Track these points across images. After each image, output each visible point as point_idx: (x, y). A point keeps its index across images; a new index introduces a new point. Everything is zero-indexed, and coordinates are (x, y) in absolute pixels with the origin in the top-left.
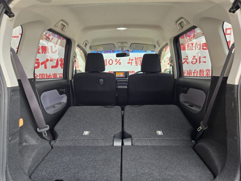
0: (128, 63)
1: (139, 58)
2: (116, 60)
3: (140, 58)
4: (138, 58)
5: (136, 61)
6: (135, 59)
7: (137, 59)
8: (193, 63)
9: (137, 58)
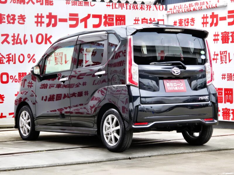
3: (61, 54)
4: (59, 54)
5: (56, 58)
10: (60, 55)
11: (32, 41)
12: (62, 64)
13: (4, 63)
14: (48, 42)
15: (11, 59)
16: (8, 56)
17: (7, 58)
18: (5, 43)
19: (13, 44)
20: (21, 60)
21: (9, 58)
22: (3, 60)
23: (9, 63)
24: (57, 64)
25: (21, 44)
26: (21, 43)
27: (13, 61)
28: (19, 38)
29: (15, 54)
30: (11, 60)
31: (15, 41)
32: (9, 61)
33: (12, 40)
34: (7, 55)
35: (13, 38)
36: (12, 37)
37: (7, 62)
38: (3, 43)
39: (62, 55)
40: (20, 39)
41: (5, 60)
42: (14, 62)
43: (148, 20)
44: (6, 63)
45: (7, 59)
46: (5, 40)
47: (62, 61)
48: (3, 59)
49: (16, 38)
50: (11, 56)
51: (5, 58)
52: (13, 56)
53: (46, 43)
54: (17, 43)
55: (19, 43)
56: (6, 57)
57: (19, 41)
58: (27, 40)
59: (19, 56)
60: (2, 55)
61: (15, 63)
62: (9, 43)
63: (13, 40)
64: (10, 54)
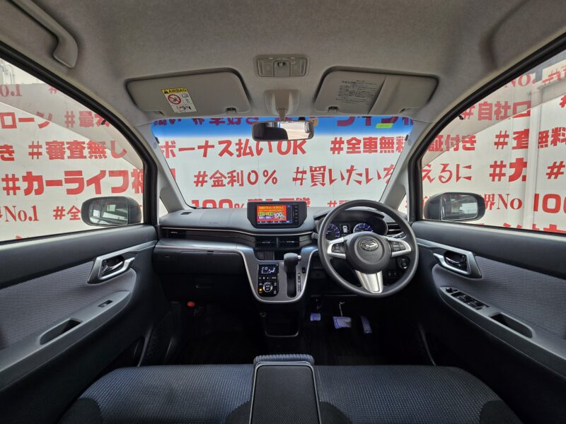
0: (295, 179)
1: (320, 168)
2: (266, 174)
3: (322, 169)
4: (318, 169)
5: (313, 176)
6: (311, 171)
7: (316, 170)
8: (443, 179)
9: (316, 168)
10: (320, 170)
11: (271, 151)
12: (323, 185)
13: (225, 185)
14: (298, 150)
15: (236, 179)
16: (230, 175)
17: (229, 177)
18: (226, 154)
19: (239, 156)
20: (253, 179)
21: (232, 177)
22: (222, 181)
23: (232, 185)
24: (315, 185)
25: (252, 155)
26: (251, 153)
27: (238, 182)
28: (249, 145)
29: (242, 172)
30: (235, 181)
31: (242, 151)
32: (232, 182)
33: (237, 150)
34: (228, 173)
35: (237, 147)
36: (237, 144)
37: (228, 183)
38: (221, 154)
39: (324, 170)
40: (250, 148)
41: (225, 181)
42: (240, 183)
43: (494, 105)
44: (227, 185)
45: (230, 179)
46: (226, 150)
47: (323, 181)
48: (223, 179)
49: (243, 146)
50: (235, 174)
51: (225, 178)
52: (238, 174)
53: (295, 152)
54: (245, 154)
55: (248, 154)
56: (227, 176)
57: (248, 151)
58: (262, 149)
59: (249, 174)
60: (220, 173)
61: (242, 185)
62: (231, 154)
63: (239, 150)
64: (235, 171)
